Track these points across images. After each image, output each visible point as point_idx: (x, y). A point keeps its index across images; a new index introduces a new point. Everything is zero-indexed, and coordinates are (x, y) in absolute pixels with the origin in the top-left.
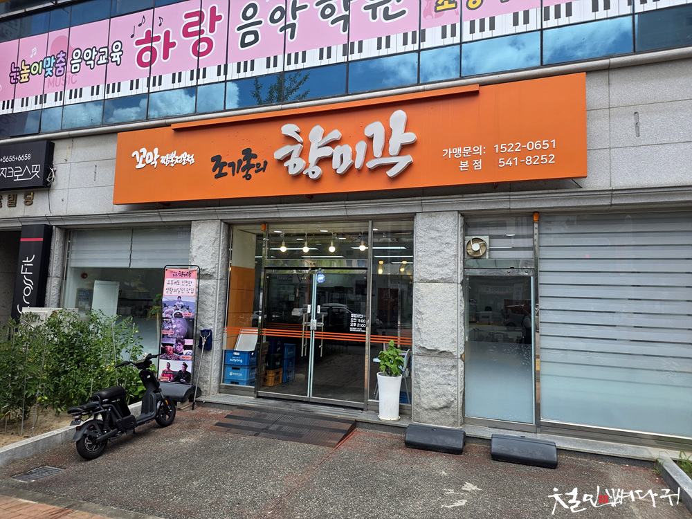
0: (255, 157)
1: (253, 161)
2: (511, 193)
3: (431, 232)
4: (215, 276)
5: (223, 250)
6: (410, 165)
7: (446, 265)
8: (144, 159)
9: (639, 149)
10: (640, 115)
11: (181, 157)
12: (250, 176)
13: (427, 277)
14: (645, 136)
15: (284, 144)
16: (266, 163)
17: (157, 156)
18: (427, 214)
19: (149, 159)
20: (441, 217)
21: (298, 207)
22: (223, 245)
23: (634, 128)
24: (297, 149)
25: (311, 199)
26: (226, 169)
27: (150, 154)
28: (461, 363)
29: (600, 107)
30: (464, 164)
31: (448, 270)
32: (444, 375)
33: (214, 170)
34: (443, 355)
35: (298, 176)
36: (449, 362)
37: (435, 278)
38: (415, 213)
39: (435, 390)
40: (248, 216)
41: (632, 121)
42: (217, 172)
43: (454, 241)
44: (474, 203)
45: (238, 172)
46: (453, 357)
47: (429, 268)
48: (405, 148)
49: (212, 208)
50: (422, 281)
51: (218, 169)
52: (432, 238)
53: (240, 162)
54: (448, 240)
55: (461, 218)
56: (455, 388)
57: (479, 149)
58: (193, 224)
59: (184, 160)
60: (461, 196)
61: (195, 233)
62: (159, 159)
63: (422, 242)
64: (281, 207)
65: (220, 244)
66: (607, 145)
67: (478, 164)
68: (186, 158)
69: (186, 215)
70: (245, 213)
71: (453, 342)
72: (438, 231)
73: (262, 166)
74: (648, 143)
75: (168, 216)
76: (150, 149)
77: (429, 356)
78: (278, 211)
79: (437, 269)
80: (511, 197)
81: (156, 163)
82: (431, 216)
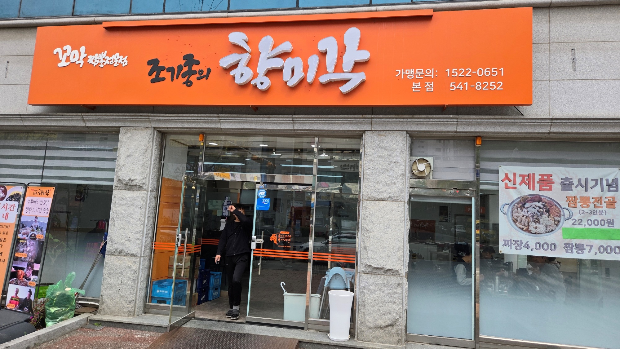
0: (198, 63)
1: (195, 68)
2: (459, 116)
3: (381, 150)
4: (145, 187)
5: (155, 160)
6: (363, 83)
7: (394, 184)
8: (68, 57)
9: (575, 82)
10: (576, 52)
11: (112, 58)
12: (191, 83)
13: (375, 195)
14: (580, 71)
15: (230, 52)
16: (209, 70)
17: (83, 55)
18: (376, 133)
19: (74, 57)
20: (390, 136)
21: (242, 118)
22: (155, 154)
23: (571, 63)
24: (245, 58)
25: (256, 110)
26: (163, 74)
27: (76, 52)
28: (405, 281)
29: (542, 42)
30: (416, 86)
31: (396, 189)
32: (389, 293)
33: (150, 74)
34: (388, 273)
35: (245, 86)
36: (395, 280)
37: (383, 196)
38: (364, 131)
39: (380, 309)
40: (186, 125)
41: (569, 56)
42: (153, 76)
43: (402, 160)
44: (423, 124)
45: (177, 78)
46: (399, 275)
47: (376, 186)
48: (358, 65)
49: (145, 114)
50: (369, 199)
51: (155, 73)
52: (381, 157)
53: (180, 68)
54: (396, 159)
55: (409, 139)
56: (400, 306)
57: (431, 72)
58: (122, 131)
59: (116, 62)
60: (411, 116)
61: (124, 140)
62: (85, 59)
63: (371, 160)
64: (223, 117)
65: (152, 153)
66: (547, 77)
67: (430, 86)
68: (118, 59)
69: (115, 121)
70: (183, 122)
71: (399, 260)
72: (386, 150)
73: (205, 73)
74: (583, 78)
75: (93, 121)
76: (75, 47)
77: (375, 274)
78: (220, 122)
79: (385, 188)
80: (459, 120)
81: (82, 62)
82: (380, 135)
